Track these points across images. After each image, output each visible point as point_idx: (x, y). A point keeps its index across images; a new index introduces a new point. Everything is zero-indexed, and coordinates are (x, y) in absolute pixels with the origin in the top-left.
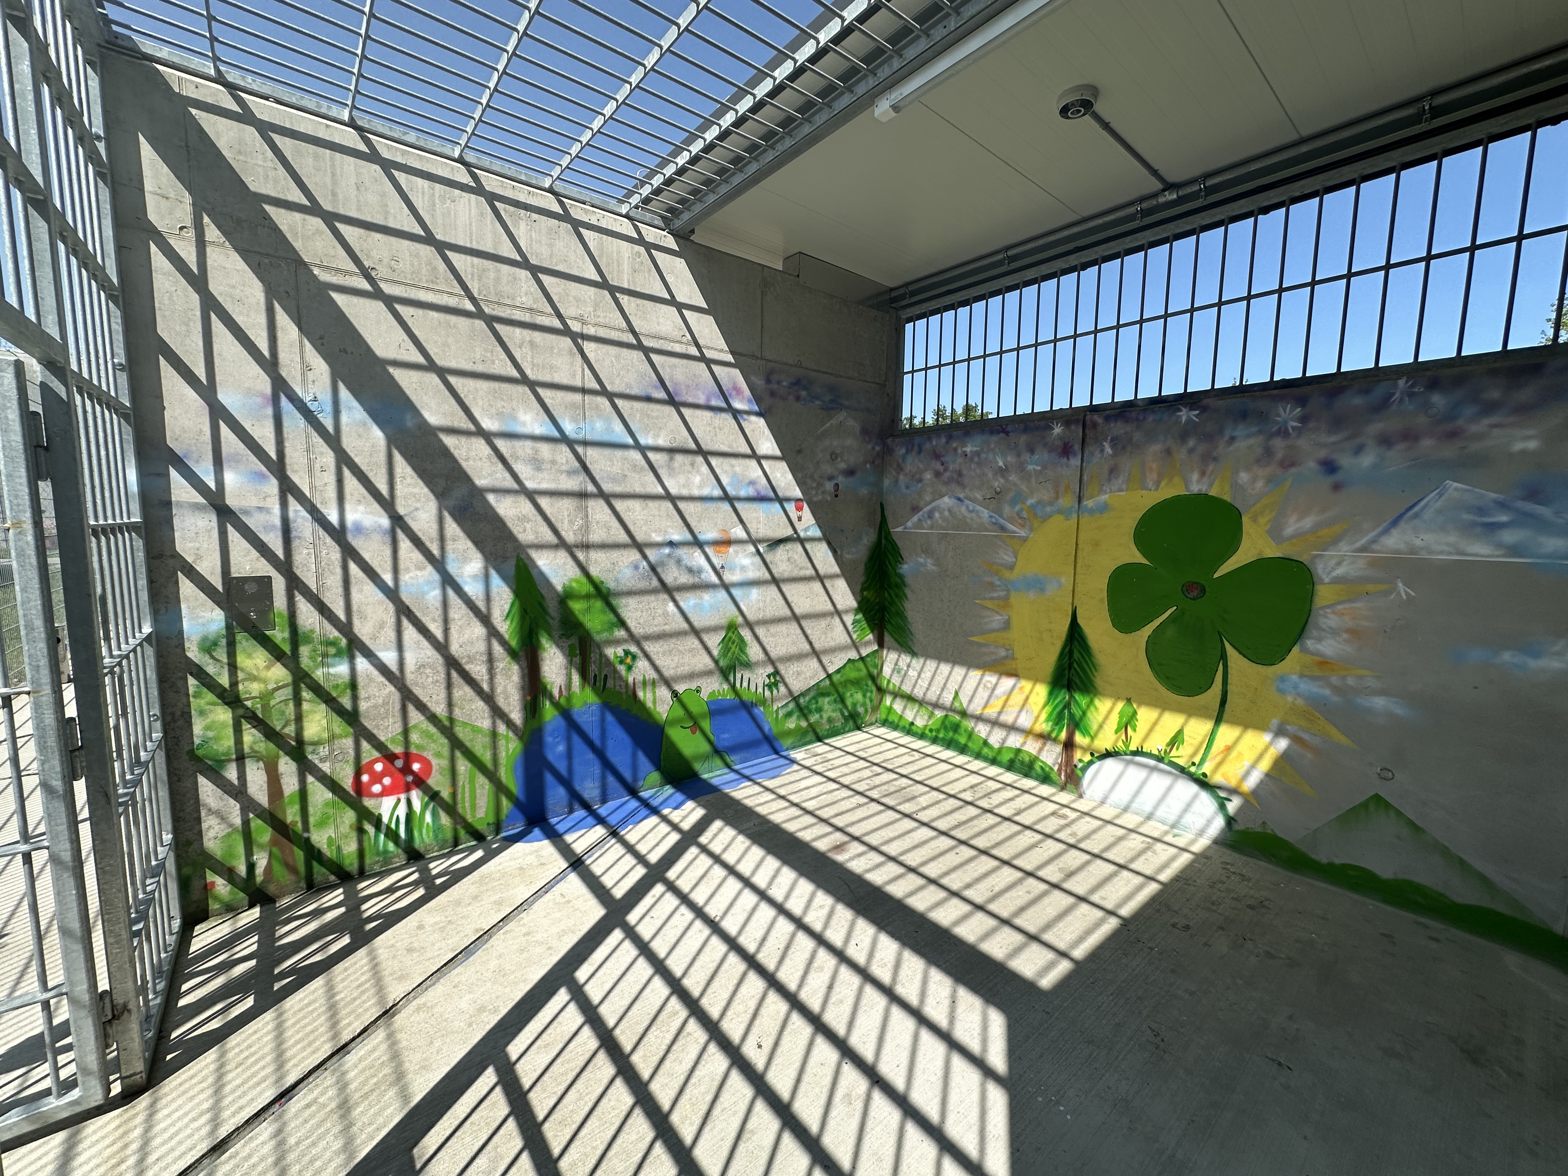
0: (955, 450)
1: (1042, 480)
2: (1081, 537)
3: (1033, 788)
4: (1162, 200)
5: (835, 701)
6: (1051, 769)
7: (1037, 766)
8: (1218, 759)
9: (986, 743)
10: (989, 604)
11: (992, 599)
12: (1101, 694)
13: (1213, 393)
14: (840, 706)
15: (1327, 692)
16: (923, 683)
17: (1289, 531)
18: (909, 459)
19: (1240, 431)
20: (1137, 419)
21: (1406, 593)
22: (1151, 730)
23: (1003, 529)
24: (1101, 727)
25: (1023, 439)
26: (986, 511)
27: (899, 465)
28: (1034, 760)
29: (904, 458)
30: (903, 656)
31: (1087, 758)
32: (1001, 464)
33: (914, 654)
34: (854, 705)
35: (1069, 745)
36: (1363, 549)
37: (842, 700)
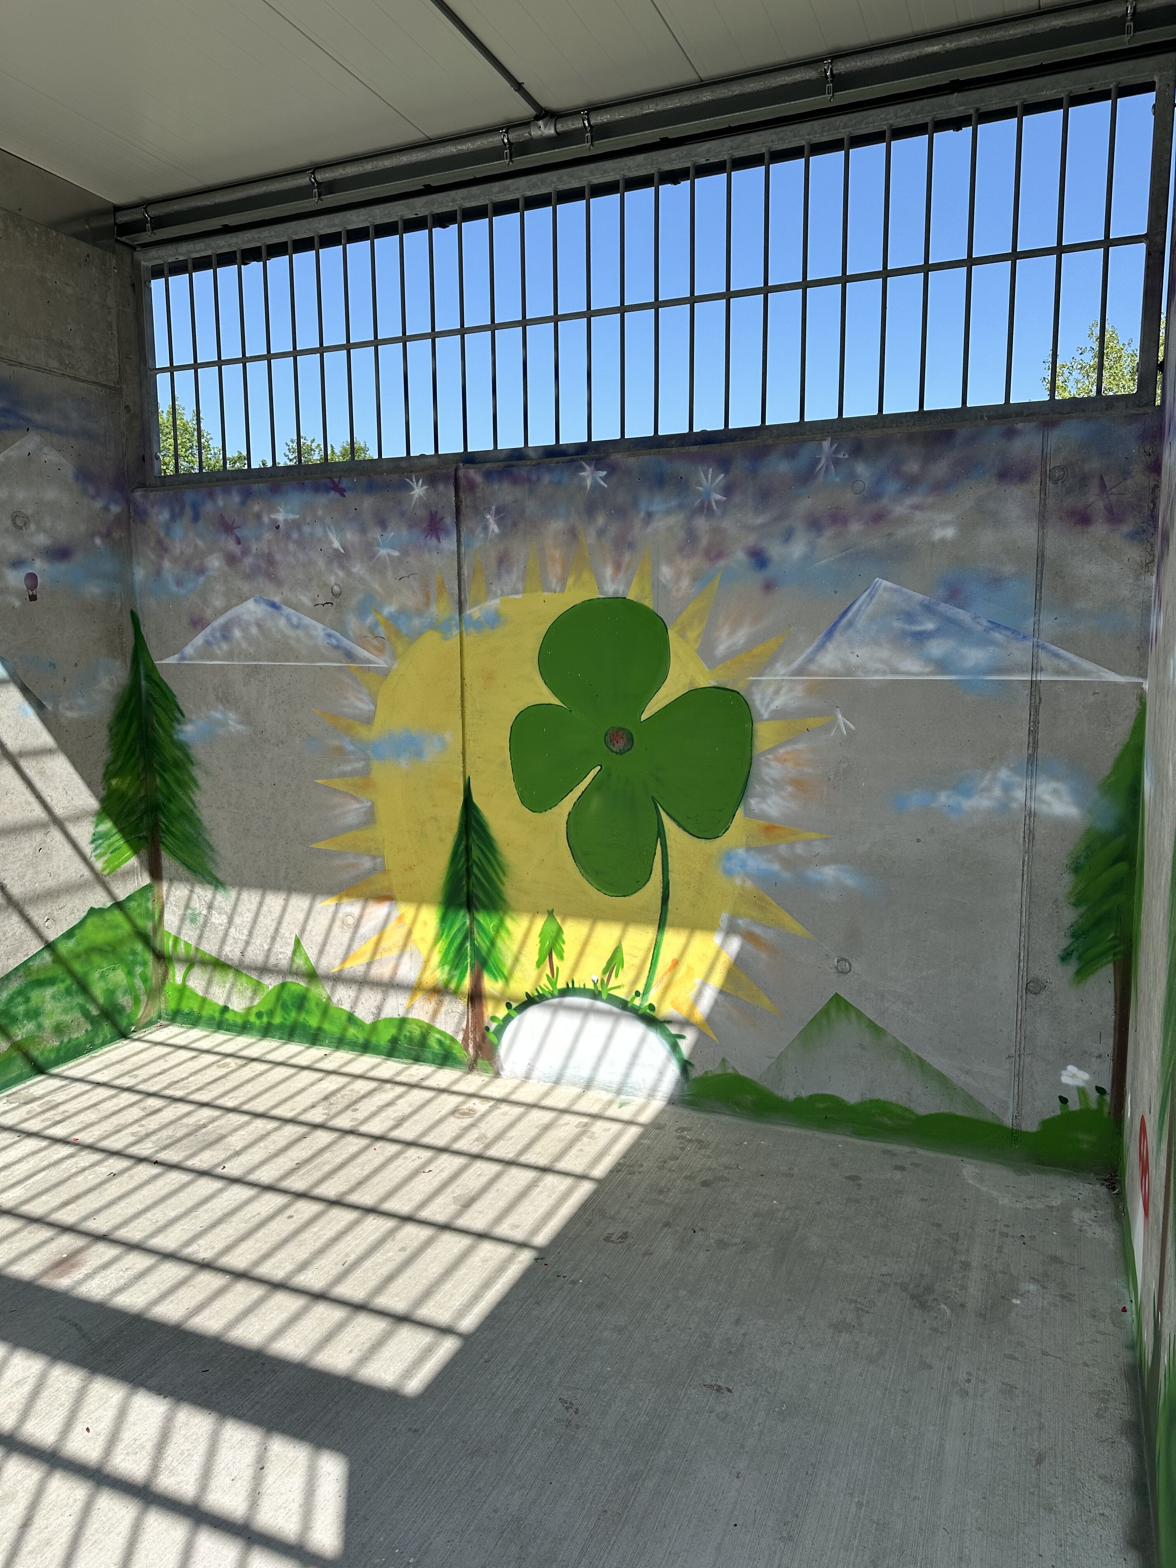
0: (258, 516)
1: (403, 573)
2: (468, 664)
3: (427, 1077)
4: (535, 133)
5: (68, 992)
6: (453, 1040)
7: (432, 1042)
8: (665, 981)
9: (351, 1019)
10: (338, 784)
11: (343, 775)
12: (514, 910)
13: (624, 445)
14: (80, 999)
15: (776, 867)
16: (238, 934)
17: (721, 649)
18: (178, 530)
19: (658, 504)
20: (529, 480)
21: (845, 725)
22: (581, 953)
23: (350, 656)
24: (516, 960)
25: (368, 503)
26: (320, 626)
27: (160, 542)
28: (427, 1030)
29: (168, 528)
30: (198, 890)
31: (502, 1012)
32: (336, 544)
33: (217, 884)
34: (111, 993)
35: (476, 997)
36: (800, 671)
37: (84, 988)
